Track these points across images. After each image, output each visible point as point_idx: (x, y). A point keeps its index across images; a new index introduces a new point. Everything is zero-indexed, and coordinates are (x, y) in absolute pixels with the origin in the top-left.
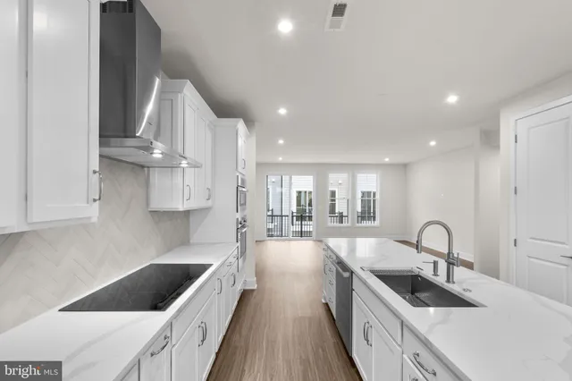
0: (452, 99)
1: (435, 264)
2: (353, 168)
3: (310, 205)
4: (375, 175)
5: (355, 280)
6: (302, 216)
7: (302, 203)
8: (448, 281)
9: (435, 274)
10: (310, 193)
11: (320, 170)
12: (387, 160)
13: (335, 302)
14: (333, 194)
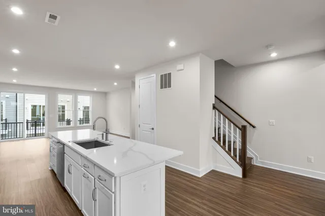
0: (117, 67)
1: (103, 134)
2: (75, 92)
3: (44, 115)
4: (89, 97)
5: (66, 148)
6: (36, 123)
7: (37, 114)
8: (106, 140)
9: (103, 139)
10: (44, 107)
11: (51, 92)
12: (95, 89)
13: (56, 167)
14: (63, 107)
